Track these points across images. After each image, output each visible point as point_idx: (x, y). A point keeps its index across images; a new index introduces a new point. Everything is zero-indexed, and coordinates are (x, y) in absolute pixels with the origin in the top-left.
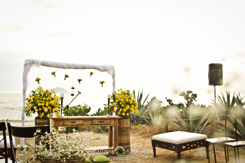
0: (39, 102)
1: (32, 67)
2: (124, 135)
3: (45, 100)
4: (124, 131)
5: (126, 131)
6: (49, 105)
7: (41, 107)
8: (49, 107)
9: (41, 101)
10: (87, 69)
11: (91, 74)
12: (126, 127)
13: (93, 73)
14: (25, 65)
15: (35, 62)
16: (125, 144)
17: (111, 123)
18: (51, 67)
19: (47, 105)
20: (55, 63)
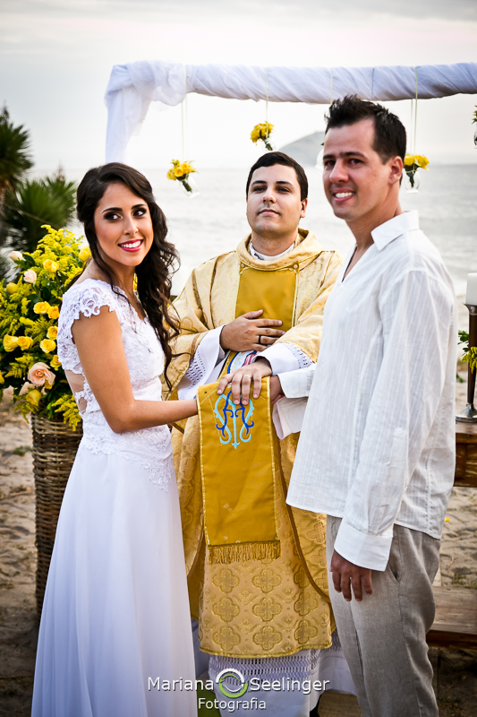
1: (154, 106)
14: (113, 93)
15: (156, 75)
18: (246, 97)
19: (47, 345)
20: (268, 75)
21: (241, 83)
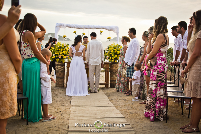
0: (56, 52)
1: (61, 28)
2: (114, 75)
3: (60, 51)
4: (114, 72)
5: (115, 73)
6: (62, 54)
7: (57, 54)
8: (62, 55)
9: (57, 51)
10: (98, 29)
11: (101, 32)
12: (115, 69)
13: (102, 32)
14: (56, 27)
15: (62, 25)
16: (114, 81)
17: (104, 66)
18: (73, 28)
19: (61, 53)
20: (76, 25)
21: (73, 26)
